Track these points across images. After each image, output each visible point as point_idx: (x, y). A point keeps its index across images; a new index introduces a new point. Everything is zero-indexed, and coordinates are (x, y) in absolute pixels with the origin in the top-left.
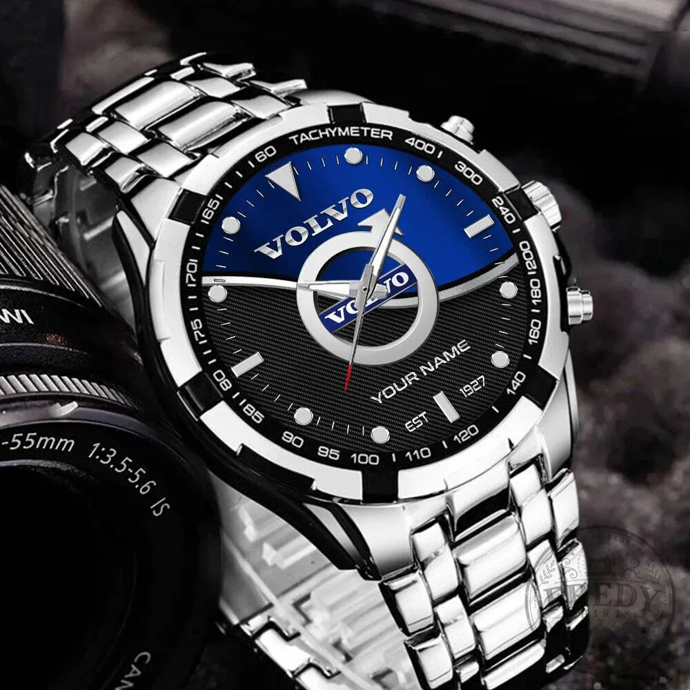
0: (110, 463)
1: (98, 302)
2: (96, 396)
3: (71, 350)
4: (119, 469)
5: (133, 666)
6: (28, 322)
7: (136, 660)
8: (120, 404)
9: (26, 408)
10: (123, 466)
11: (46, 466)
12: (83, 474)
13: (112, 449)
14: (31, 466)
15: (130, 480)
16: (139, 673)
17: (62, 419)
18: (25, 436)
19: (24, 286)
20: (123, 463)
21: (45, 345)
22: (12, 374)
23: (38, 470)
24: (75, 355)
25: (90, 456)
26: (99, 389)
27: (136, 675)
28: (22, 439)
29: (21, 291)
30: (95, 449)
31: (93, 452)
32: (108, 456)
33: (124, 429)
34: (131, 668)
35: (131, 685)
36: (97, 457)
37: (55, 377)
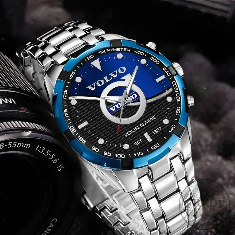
0: (43, 153)
1: (39, 96)
2: (38, 129)
3: (29, 113)
4: (46, 154)
5: (51, 223)
6: (14, 103)
7: (52, 221)
8: (46, 132)
9: (14, 133)
10: (47, 154)
11: (20, 153)
12: (33, 156)
13: (43, 148)
14: (15, 153)
15: (50, 158)
16: (53, 226)
17: (26, 137)
18: (13, 143)
19: (13, 90)
20: (47, 152)
21: (20, 111)
22: (8, 121)
23: (18, 155)
24: (30, 114)
25: (36, 150)
26: (39, 126)
27: (52, 226)
28: (12, 144)
29: (12, 92)
30: (38, 148)
31: (37, 148)
32: (42, 150)
33: (47, 141)
34: (50, 224)
35: (50, 230)
36: (38, 150)
37: (24, 122)
